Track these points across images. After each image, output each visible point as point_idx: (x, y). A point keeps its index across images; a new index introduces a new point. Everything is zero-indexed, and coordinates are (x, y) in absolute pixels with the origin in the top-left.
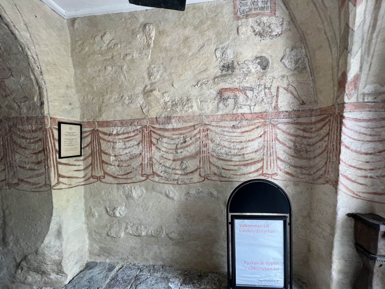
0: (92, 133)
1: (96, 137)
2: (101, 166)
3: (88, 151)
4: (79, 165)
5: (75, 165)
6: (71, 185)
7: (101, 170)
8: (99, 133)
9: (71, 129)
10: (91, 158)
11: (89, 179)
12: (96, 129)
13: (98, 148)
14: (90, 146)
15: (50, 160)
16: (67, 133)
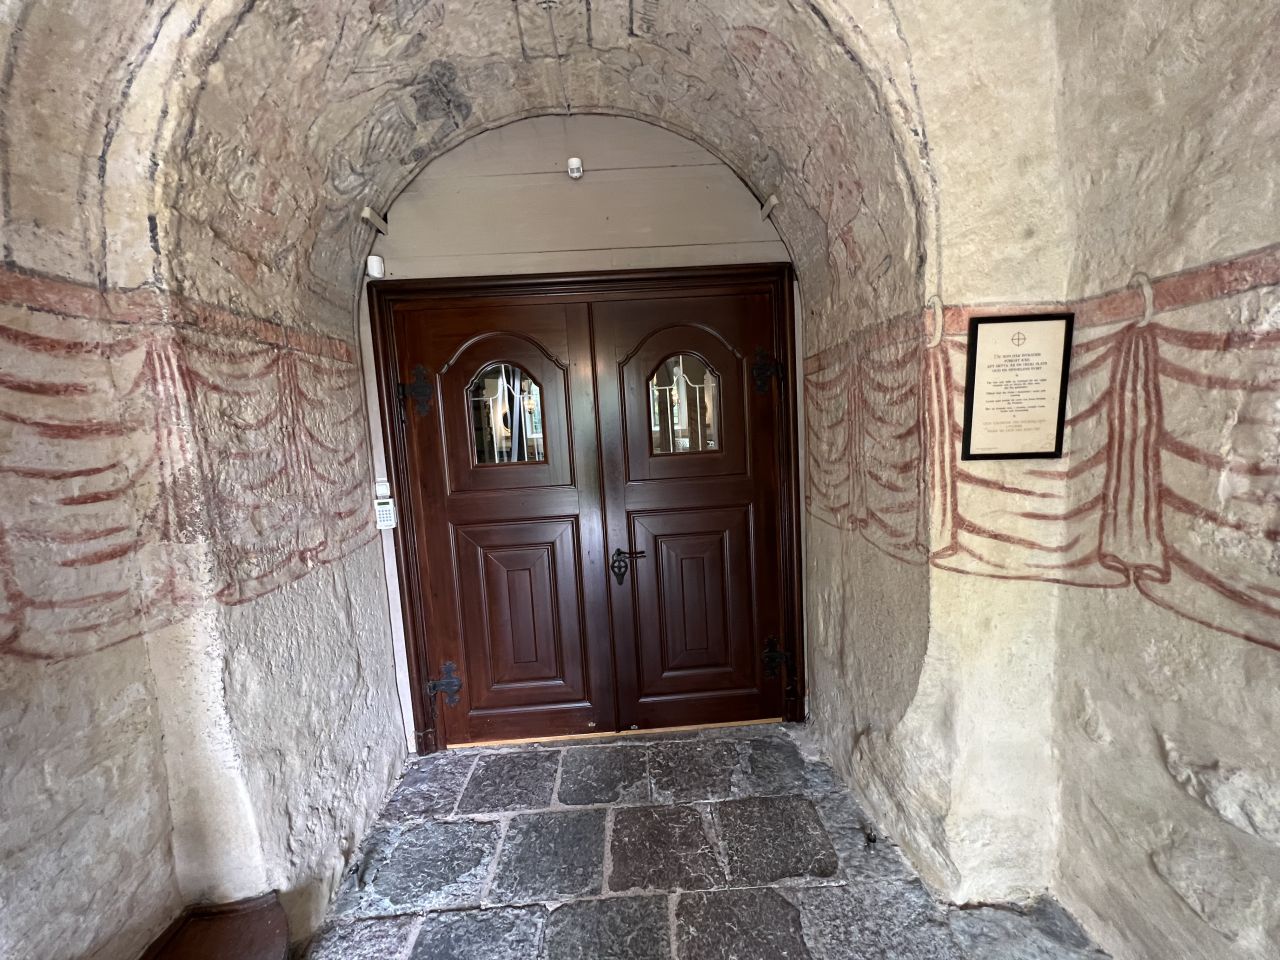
0: (1118, 349)
1: (1142, 363)
2: (1153, 514)
3: (1091, 434)
4: (1044, 496)
5: (1028, 493)
6: (1001, 567)
7: (1148, 537)
8: (1160, 341)
9: (1019, 339)
10: (1102, 469)
11: (1084, 562)
12: (1143, 324)
13: (1142, 422)
14: (1104, 410)
15: (932, 464)
16: (1001, 361)
